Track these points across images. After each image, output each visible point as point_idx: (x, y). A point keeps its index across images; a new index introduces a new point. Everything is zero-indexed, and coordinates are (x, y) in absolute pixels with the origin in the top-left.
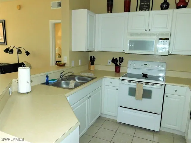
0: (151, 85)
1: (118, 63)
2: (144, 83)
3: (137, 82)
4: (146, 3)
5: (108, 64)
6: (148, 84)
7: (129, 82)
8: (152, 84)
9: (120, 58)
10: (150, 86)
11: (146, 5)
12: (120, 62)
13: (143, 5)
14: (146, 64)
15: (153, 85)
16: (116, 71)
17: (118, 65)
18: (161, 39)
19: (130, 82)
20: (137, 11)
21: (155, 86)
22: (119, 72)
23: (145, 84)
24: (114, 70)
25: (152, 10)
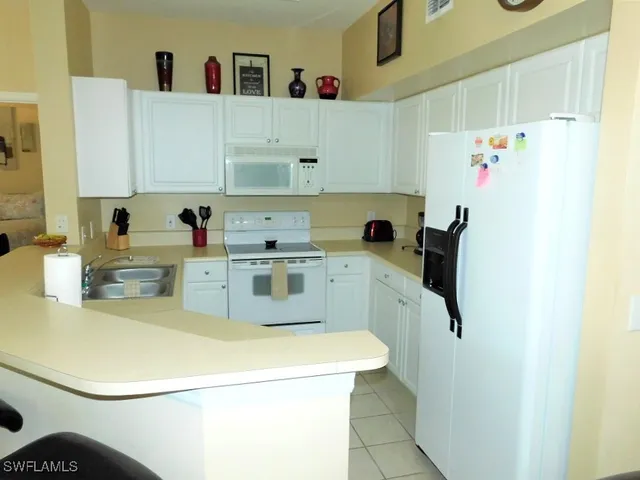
0: (301, 262)
1: (199, 221)
2: (286, 261)
3: (271, 261)
4: (254, 76)
5: (168, 228)
6: (295, 262)
7: (253, 264)
8: (303, 259)
9: (201, 208)
10: (298, 265)
11: (256, 80)
12: (203, 219)
13: (247, 79)
14: (269, 219)
15: (304, 262)
16: (196, 244)
17: (199, 227)
18: (302, 161)
19: (255, 264)
20: (235, 94)
21: (310, 263)
22: (204, 243)
23: (289, 262)
24: (190, 242)
25: (269, 95)
